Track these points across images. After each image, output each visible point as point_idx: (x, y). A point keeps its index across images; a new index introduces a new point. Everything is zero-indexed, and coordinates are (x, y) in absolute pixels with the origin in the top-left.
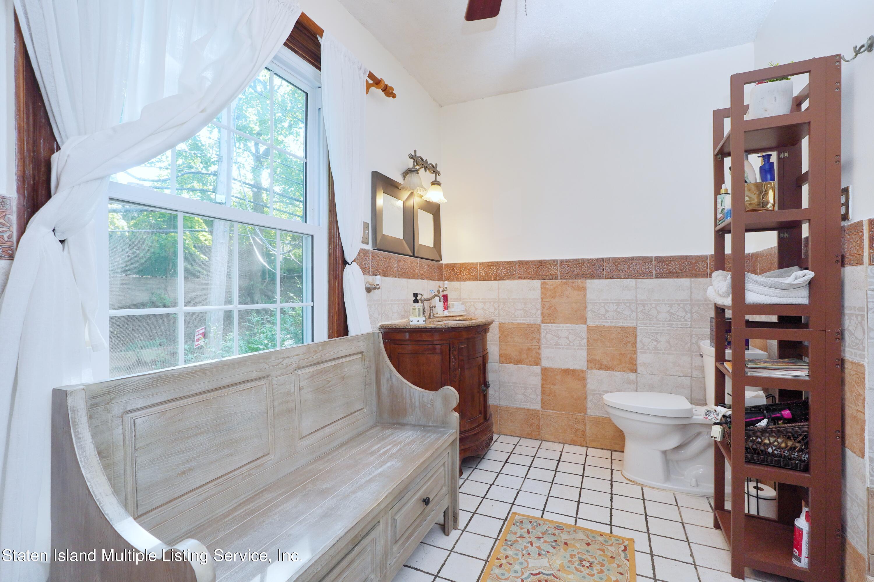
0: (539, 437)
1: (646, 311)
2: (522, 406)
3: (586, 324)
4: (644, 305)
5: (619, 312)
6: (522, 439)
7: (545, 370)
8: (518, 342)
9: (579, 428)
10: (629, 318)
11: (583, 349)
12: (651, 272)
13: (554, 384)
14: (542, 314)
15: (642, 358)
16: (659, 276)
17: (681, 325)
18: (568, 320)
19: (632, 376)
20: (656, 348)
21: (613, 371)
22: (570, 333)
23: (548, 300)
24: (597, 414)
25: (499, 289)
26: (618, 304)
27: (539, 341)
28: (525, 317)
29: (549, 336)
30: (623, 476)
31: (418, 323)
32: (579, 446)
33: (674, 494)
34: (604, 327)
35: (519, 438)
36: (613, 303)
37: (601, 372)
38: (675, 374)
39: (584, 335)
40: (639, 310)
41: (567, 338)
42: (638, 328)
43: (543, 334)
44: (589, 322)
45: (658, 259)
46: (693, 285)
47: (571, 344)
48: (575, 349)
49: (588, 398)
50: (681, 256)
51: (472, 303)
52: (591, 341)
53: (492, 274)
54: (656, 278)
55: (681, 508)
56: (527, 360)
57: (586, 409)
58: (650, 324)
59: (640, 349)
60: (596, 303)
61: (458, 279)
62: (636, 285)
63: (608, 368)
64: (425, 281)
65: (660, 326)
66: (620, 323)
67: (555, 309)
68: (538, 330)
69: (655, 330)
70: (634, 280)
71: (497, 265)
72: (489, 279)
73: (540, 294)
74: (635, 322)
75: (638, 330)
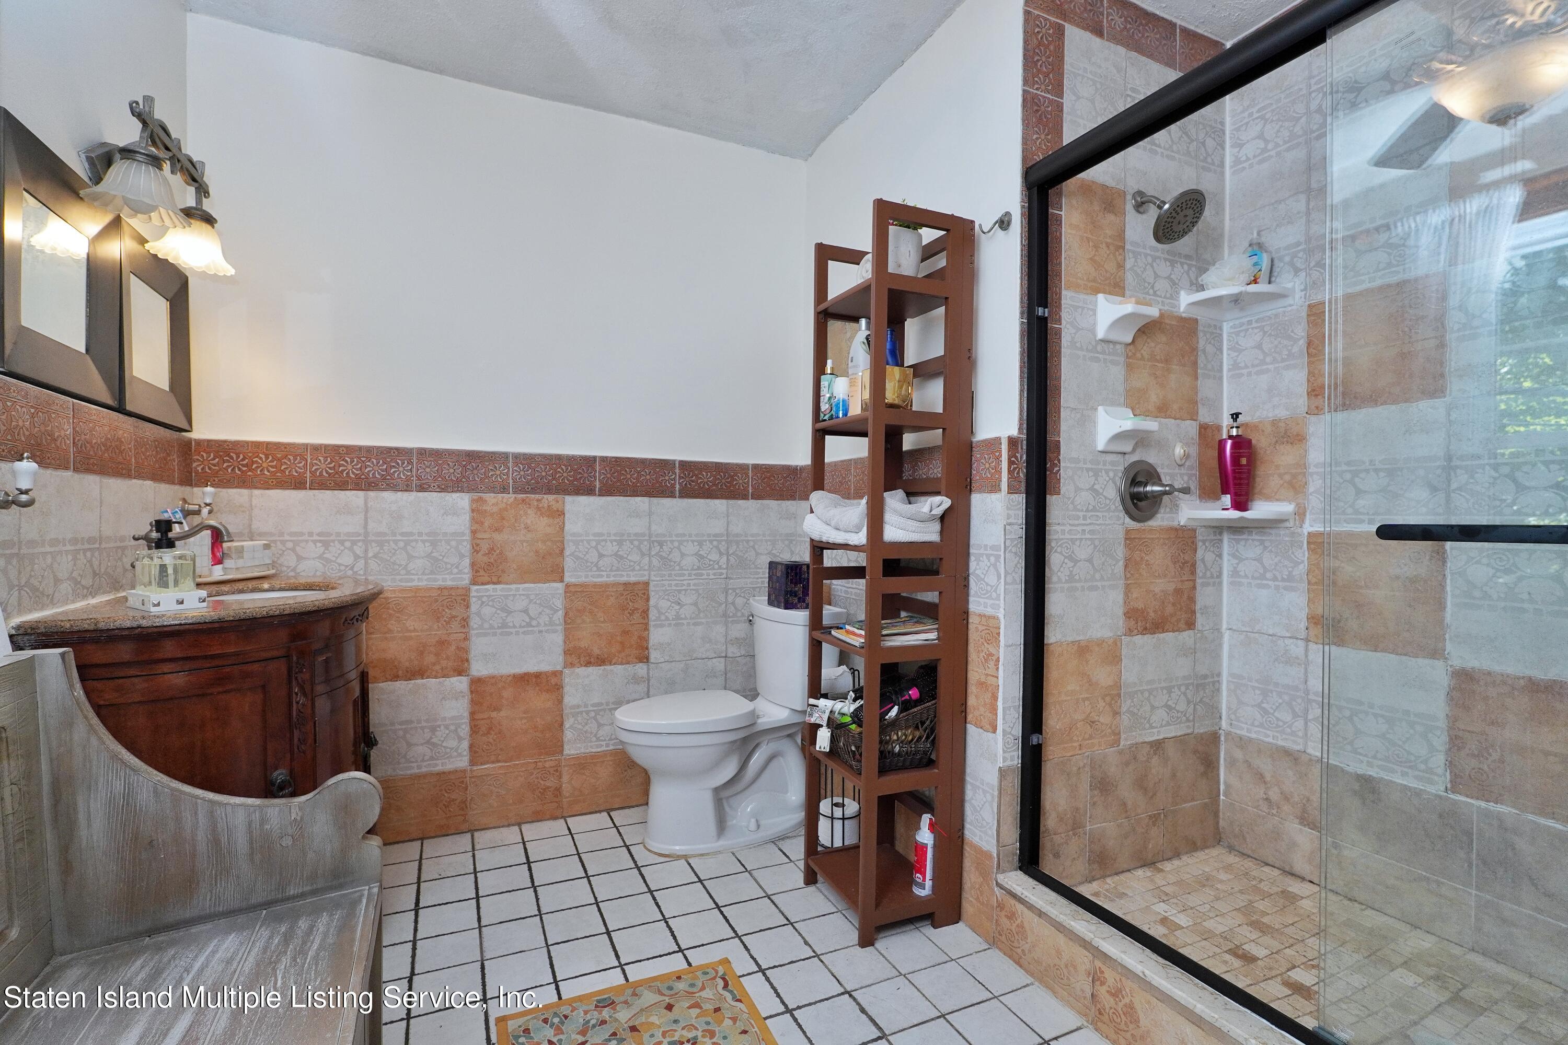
0: (464, 827)
1: (664, 554)
2: (424, 770)
3: (562, 581)
4: (661, 544)
5: (621, 557)
6: (425, 842)
7: (477, 684)
8: (415, 630)
9: (548, 784)
10: (637, 568)
11: (555, 631)
12: (673, 486)
13: (497, 709)
14: (473, 565)
15: (657, 636)
16: (687, 493)
17: (714, 574)
18: (529, 574)
19: (641, 669)
20: (678, 617)
21: (610, 664)
22: (531, 601)
23: (486, 536)
24: (583, 750)
25: (367, 511)
26: (620, 543)
27: (465, 622)
28: (432, 573)
29: (487, 611)
30: (650, 851)
31: (181, 607)
32: (548, 819)
33: (733, 854)
34: (595, 585)
35: (419, 843)
36: (611, 541)
37: (591, 669)
38: (704, 656)
39: (559, 603)
40: (653, 553)
41: (526, 611)
42: (651, 584)
43: (474, 608)
44: (567, 579)
45: (684, 465)
46: (731, 510)
47: (534, 623)
48: (540, 632)
49: (565, 723)
50: (716, 463)
51: (290, 545)
52: (571, 614)
53: (348, 473)
54: (681, 497)
55: (754, 873)
56: (437, 667)
57: (562, 746)
58: (670, 575)
59: (654, 621)
60: (582, 541)
61: (244, 483)
62: (650, 508)
63: (601, 661)
64: (148, 483)
65: (685, 578)
66: (622, 576)
67: (501, 553)
68: (464, 600)
69: (676, 585)
70: (646, 499)
71: (364, 453)
72: (342, 485)
73: (468, 524)
74: (646, 573)
75: (651, 587)
